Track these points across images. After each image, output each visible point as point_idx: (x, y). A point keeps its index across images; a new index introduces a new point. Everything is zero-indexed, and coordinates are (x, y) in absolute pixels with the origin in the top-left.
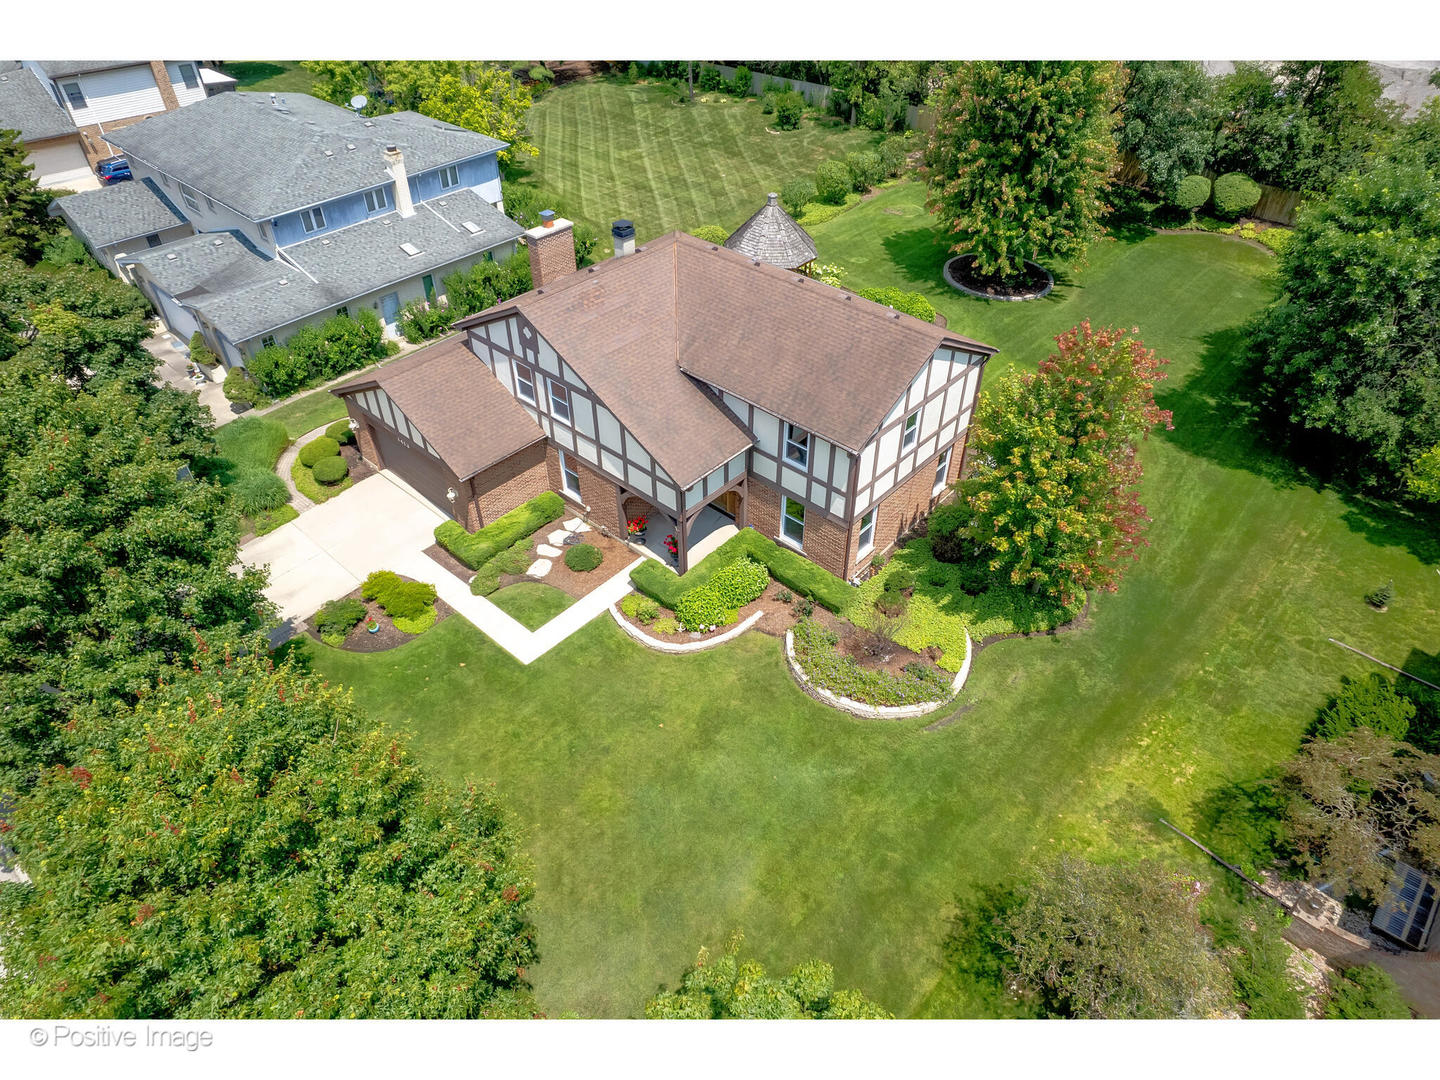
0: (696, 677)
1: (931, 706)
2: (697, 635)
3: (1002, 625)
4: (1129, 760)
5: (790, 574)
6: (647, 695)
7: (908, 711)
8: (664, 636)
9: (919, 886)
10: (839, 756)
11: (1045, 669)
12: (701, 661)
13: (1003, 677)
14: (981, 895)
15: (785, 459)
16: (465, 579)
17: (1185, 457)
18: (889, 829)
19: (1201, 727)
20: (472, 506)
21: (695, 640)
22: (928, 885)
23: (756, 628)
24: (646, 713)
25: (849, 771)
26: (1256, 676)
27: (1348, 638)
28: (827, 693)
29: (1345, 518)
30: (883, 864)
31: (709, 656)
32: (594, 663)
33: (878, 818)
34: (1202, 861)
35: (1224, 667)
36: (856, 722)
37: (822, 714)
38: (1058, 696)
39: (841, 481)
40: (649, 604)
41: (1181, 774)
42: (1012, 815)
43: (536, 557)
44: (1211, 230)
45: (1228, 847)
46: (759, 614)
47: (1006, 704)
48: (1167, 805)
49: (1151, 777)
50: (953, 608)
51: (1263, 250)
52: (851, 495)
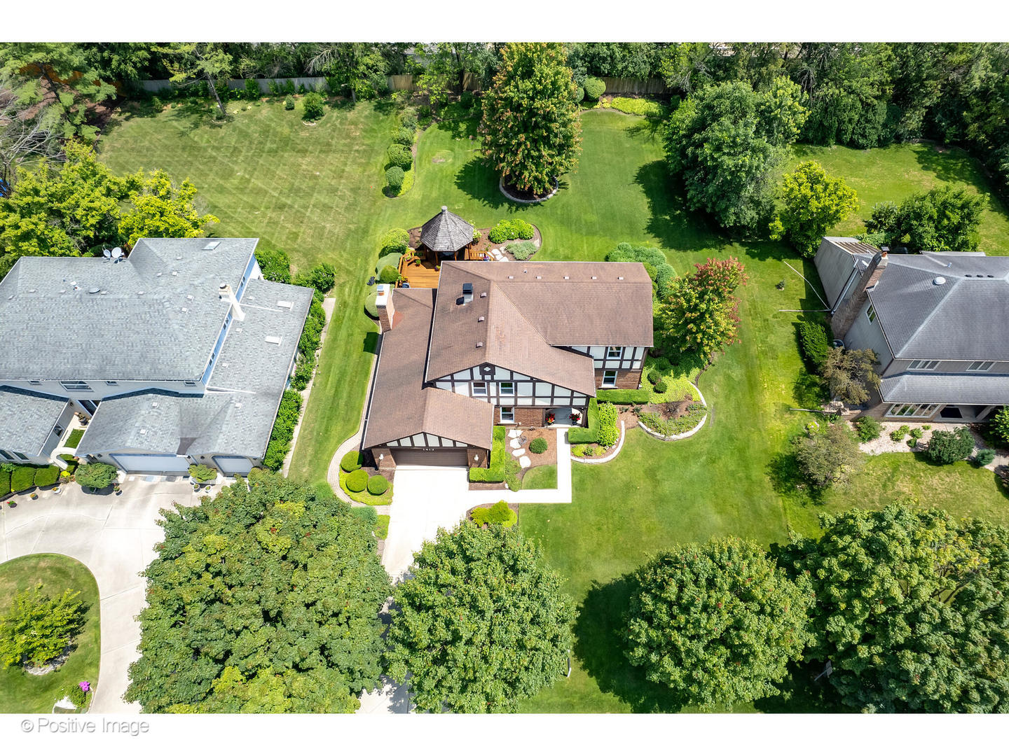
0: (629, 462)
1: (705, 417)
2: (615, 446)
3: (695, 371)
4: (767, 395)
5: (621, 400)
6: (622, 481)
7: (702, 423)
8: (603, 455)
9: (754, 478)
10: (697, 456)
11: (719, 378)
12: (624, 454)
13: (711, 390)
14: (770, 468)
15: (608, 358)
16: (504, 488)
17: (681, 253)
18: (732, 468)
19: (774, 368)
21: (615, 449)
22: (756, 476)
23: (627, 429)
24: (628, 488)
25: (704, 458)
26: (772, 339)
27: (783, 307)
28: (674, 437)
29: (747, 254)
30: (740, 479)
31: (625, 451)
33: (726, 466)
34: (808, 414)
35: (763, 342)
36: (690, 439)
37: (679, 446)
38: (731, 386)
40: (583, 447)
41: (783, 390)
42: (755, 437)
43: (518, 459)
44: (590, 108)
45: (810, 405)
46: (623, 422)
47: (721, 400)
48: (788, 403)
49: (776, 396)
50: (677, 375)
51: (617, 112)
52: (643, 359)
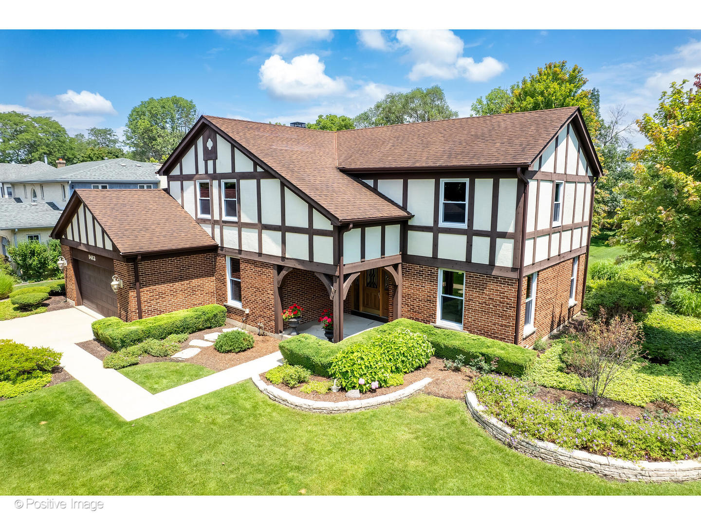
0: (356, 435)
2: (355, 393)
6: (285, 454)
8: (316, 394)
12: (361, 418)
15: (442, 224)
20: (132, 294)
21: (352, 399)
23: (427, 391)
31: (374, 414)
32: (219, 421)
39: (507, 223)
40: (299, 372)
43: (186, 347)
46: (427, 381)
52: (520, 237)
